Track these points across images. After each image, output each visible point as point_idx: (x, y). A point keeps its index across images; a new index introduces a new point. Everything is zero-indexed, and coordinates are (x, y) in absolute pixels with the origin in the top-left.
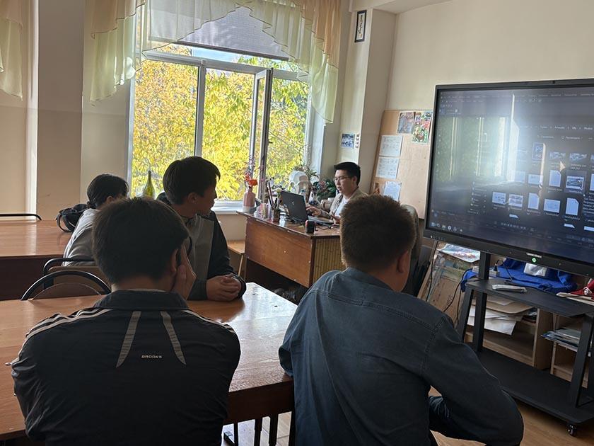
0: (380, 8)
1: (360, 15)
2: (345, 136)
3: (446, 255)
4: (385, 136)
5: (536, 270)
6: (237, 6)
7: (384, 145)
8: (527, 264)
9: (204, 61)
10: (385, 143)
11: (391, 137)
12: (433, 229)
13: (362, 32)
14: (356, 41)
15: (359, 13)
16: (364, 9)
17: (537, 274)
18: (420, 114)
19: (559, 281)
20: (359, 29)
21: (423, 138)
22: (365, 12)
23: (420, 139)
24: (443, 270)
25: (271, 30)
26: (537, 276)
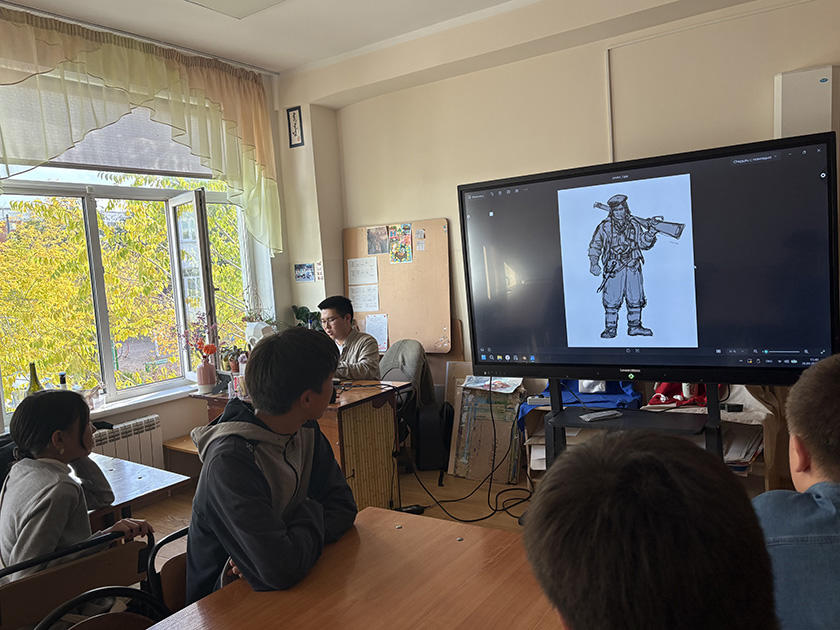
0: (318, 103)
1: (291, 113)
2: (300, 267)
3: (473, 391)
4: (353, 260)
5: (591, 386)
6: (132, 106)
7: (353, 272)
8: (580, 381)
9: (91, 189)
10: (353, 269)
11: (359, 260)
12: (484, 363)
13: (299, 134)
14: (291, 146)
15: (289, 111)
16: (297, 105)
17: (596, 389)
18: (395, 228)
19: (623, 393)
20: (293, 130)
21: (405, 256)
22: (299, 108)
23: (401, 258)
24: (475, 410)
25: (185, 138)
26: (596, 393)
